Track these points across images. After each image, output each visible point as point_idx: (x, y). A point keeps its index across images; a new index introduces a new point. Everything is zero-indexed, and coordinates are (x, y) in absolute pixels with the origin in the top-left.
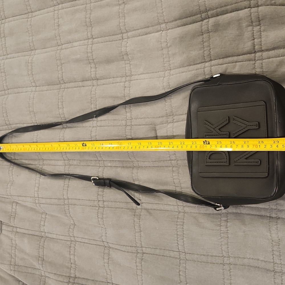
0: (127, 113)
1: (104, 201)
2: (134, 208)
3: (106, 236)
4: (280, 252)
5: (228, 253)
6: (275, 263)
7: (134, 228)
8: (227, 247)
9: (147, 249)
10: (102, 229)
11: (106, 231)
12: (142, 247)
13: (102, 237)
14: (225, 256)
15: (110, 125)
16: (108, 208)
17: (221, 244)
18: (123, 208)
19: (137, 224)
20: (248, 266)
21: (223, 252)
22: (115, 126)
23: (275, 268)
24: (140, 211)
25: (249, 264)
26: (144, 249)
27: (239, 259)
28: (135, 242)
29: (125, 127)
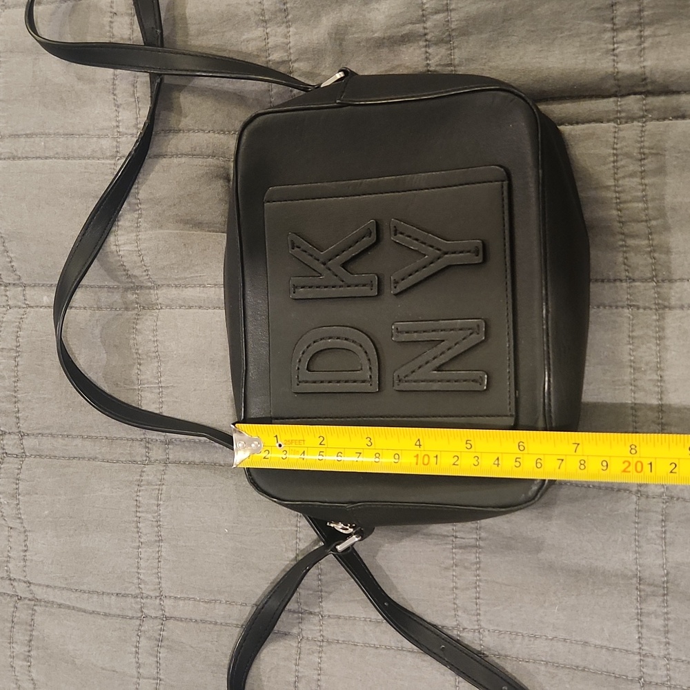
0: (120, 109)
1: (22, 435)
2: (138, 459)
3: (25, 560)
4: (665, 619)
5: (475, 618)
6: (645, 655)
7: (136, 530)
8: (475, 595)
9: (181, 603)
10: (13, 533)
11: (28, 543)
12: (160, 597)
13: (10, 565)
14: (466, 626)
15: (52, 154)
16: (38, 459)
17: (452, 585)
18: (95, 459)
19: (149, 516)
20: (547, 663)
21: (459, 613)
22: (74, 158)
23: (644, 670)
24: (162, 468)
25: (549, 659)
26: (167, 602)
27: (515, 639)
28: (136, 581)
29: (113, 162)
